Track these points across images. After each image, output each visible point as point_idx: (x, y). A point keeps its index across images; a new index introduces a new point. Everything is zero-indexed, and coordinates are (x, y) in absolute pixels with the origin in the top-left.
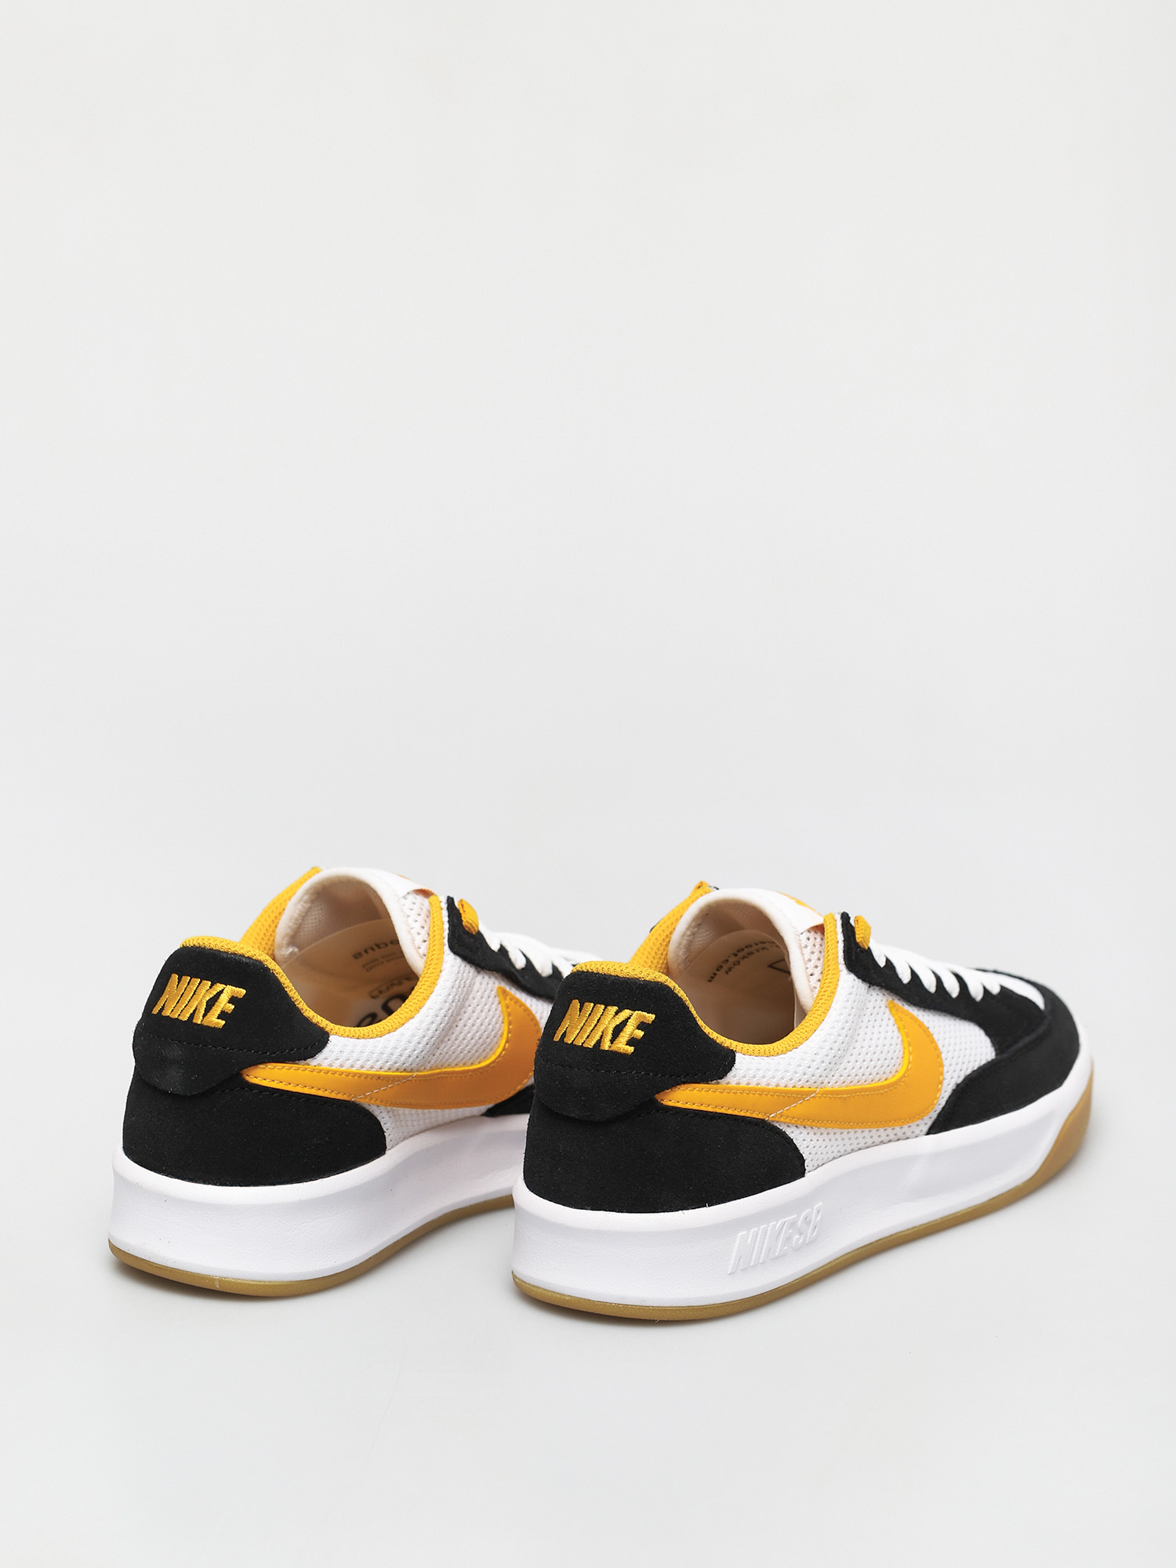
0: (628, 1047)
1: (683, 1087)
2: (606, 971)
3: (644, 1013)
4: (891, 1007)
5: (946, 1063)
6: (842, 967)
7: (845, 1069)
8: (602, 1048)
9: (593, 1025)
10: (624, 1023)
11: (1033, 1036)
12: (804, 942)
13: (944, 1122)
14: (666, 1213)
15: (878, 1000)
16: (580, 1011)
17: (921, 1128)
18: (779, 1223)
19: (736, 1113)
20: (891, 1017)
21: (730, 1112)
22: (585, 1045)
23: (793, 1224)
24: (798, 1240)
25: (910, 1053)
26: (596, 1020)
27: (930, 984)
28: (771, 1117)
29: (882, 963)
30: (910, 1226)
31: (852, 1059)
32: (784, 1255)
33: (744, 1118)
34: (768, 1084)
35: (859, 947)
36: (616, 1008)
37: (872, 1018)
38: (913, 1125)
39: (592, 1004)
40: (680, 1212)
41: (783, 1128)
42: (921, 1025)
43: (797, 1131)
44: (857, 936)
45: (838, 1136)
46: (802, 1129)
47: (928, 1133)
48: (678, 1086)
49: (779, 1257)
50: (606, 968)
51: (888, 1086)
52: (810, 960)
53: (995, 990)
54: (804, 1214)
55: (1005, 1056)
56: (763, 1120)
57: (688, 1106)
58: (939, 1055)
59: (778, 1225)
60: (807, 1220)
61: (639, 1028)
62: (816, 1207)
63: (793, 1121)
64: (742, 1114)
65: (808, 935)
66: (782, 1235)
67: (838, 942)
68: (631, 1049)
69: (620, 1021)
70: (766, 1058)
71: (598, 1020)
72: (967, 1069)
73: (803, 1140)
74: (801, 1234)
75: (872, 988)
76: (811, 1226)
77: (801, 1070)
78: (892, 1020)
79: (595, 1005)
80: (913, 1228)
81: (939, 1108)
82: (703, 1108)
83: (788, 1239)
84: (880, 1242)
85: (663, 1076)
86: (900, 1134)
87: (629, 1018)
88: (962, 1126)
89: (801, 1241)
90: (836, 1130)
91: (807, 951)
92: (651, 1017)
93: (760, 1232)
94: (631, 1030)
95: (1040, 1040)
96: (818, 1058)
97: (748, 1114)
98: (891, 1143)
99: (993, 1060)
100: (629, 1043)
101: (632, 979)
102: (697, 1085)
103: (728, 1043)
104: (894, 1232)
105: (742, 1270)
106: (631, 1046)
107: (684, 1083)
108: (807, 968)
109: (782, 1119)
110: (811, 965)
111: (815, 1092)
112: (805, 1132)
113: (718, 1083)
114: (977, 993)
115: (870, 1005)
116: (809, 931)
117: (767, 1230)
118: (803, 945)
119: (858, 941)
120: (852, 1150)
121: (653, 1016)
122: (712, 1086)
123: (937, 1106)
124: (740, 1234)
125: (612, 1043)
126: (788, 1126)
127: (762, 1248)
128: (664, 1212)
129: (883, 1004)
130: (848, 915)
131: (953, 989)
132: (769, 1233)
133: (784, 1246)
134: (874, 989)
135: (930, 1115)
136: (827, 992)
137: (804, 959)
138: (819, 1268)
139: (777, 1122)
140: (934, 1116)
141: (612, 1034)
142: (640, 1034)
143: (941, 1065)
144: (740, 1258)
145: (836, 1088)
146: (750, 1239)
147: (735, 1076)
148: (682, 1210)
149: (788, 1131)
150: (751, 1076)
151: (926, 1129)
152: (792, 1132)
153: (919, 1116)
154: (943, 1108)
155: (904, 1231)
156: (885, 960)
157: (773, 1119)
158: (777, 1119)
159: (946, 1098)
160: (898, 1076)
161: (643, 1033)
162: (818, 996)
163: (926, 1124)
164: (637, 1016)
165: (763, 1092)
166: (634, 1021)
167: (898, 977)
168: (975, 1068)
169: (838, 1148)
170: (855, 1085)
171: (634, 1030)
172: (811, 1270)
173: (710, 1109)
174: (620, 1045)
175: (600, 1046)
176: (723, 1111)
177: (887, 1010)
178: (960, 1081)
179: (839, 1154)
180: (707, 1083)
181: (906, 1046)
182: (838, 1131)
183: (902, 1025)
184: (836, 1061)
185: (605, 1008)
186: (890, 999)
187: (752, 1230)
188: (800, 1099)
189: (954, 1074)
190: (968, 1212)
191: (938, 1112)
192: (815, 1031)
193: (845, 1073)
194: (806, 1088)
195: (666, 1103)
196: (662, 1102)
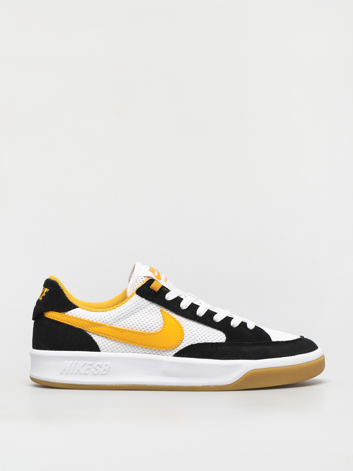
4: (163, 312)
10: (44, 291)
15: (155, 308)
17: (169, 353)
19: (69, 324)
23: (91, 365)
28: (85, 329)
31: (129, 321)
32: (87, 374)
33: (72, 326)
37: (149, 312)
38: (166, 351)
41: (90, 334)
42: (175, 320)
43: (97, 337)
44: (151, 286)
49: (84, 374)
53: (252, 327)
54: (97, 363)
56: (81, 329)
57: (53, 318)
58: (182, 332)
59: (82, 363)
60: (99, 366)
63: (96, 333)
66: (85, 367)
68: (42, 299)
70: (90, 312)
72: (201, 341)
73: (99, 340)
76: (103, 369)
77: (100, 317)
78: (161, 316)
82: (59, 321)
83: (89, 369)
86: (159, 353)
93: (74, 363)
96: (110, 316)
97: (74, 325)
100: (42, 297)
109: (89, 331)
111: (107, 326)
112: (101, 338)
113: (64, 313)
114: (235, 323)
115: (150, 308)
117: (77, 363)
121: (49, 290)
122: (62, 314)
124: (65, 362)
127: (75, 369)
129: (158, 310)
133: (86, 371)
134: (155, 304)
135: (174, 350)
140: (177, 351)
143: (183, 335)
144: (65, 369)
145: (119, 328)
146: (69, 364)
149: (93, 336)
151: (173, 354)
158: (87, 330)
159: (184, 347)
161: (45, 295)
165: (80, 320)
168: (207, 342)
172: (104, 384)
173: (62, 321)
177: (160, 312)
178: (194, 343)
180: (60, 312)
181: (164, 325)
183: (165, 318)
188: (98, 326)
189: (190, 341)
192: (115, 308)
193: (124, 324)
194: (103, 323)
195: (47, 316)
196: (45, 316)
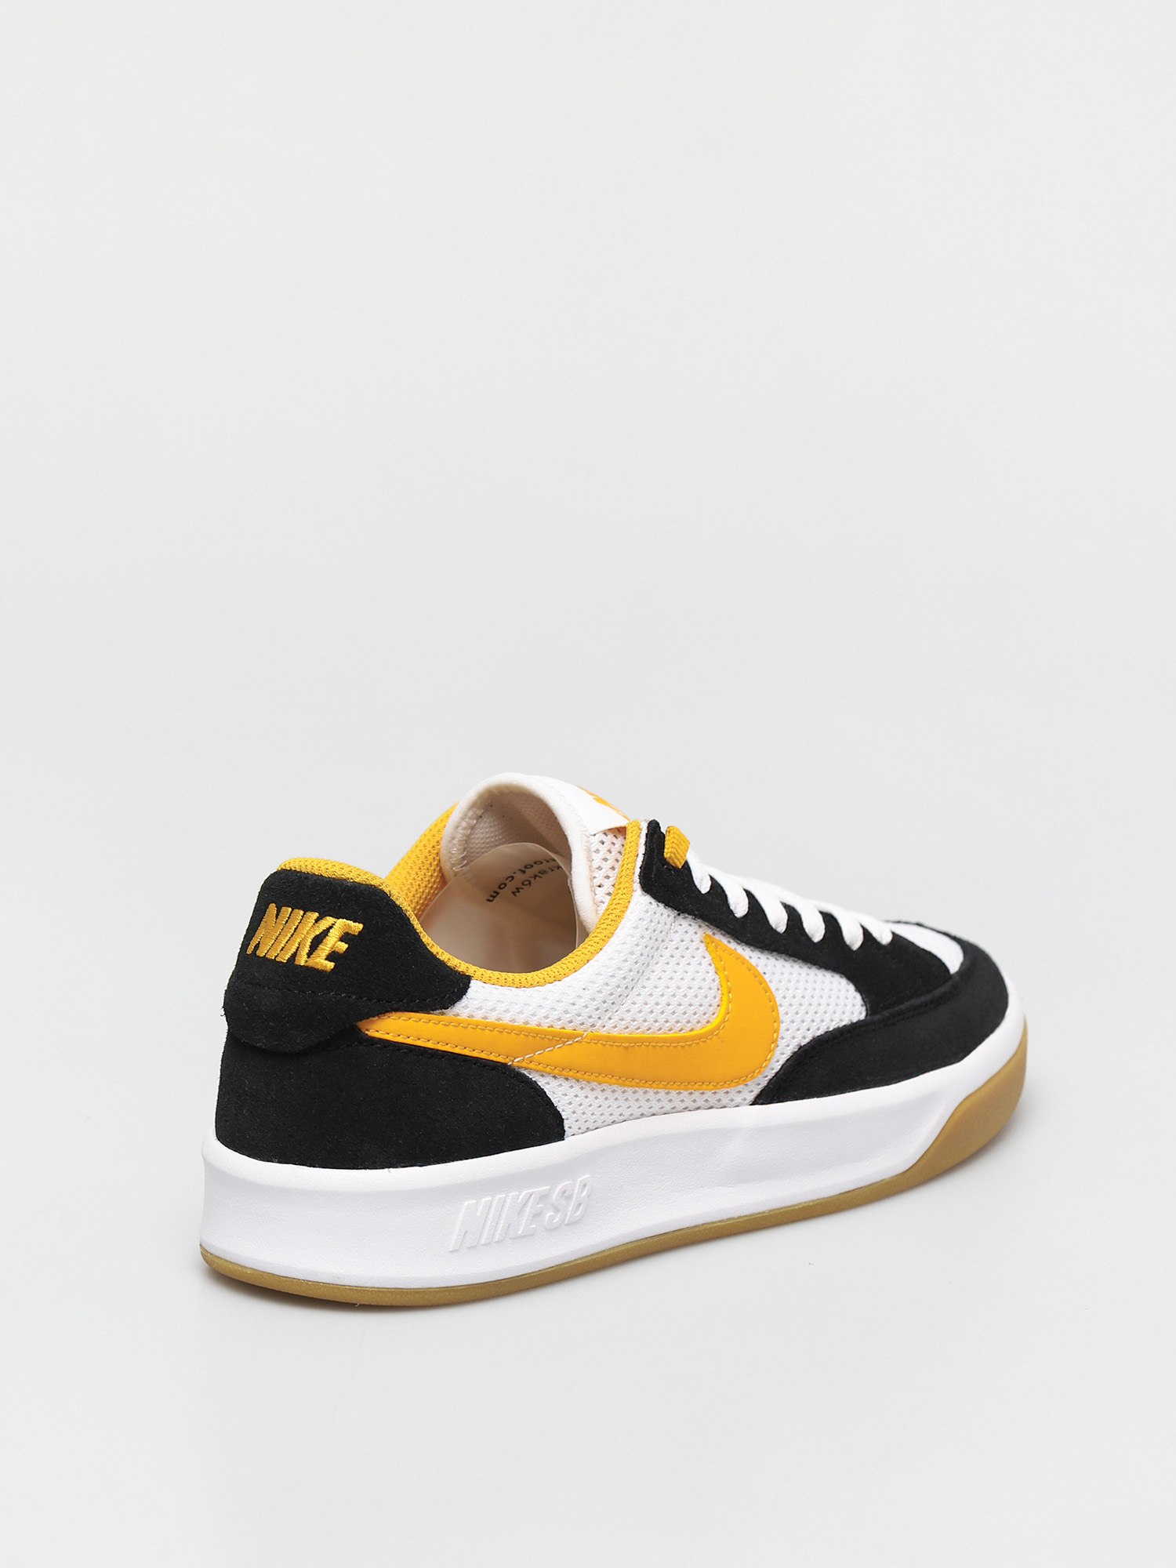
0: (327, 962)
1: (394, 1015)
2: (309, 870)
3: (349, 922)
4: (707, 942)
5: (786, 1019)
6: (637, 886)
7: (628, 1011)
8: (296, 963)
9: (289, 935)
10: (326, 933)
11: (929, 997)
12: (596, 845)
13: (777, 1091)
14: (368, 1170)
15: (688, 932)
16: (277, 917)
17: (742, 1096)
18: (523, 1194)
19: (466, 1052)
20: (707, 954)
21: (457, 1050)
22: (278, 959)
23: (544, 1197)
24: (552, 1218)
25: (730, 1002)
26: (293, 929)
27: (778, 920)
28: (516, 1062)
29: (704, 887)
30: (725, 1217)
31: (640, 1000)
32: (531, 1235)
33: (477, 1060)
34: (513, 1021)
35: (668, 864)
36: (316, 915)
37: (678, 953)
38: (733, 1090)
39: (290, 909)
40: (386, 1170)
41: (534, 1077)
42: (751, 968)
43: (554, 1083)
44: (666, 850)
45: (618, 1094)
46: (561, 1081)
47: (754, 1103)
48: (388, 1014)
49: (523, 1237)
50: (309, 866)
51: (693, 1038)
52: (600, 868)
53: (885, 938)
54: (560, 1187)
55: (877, 1017)
56: (504, 1065)
57: (400, 1039)
58: (774, 1008)
59: (521, 1197)
60: (566, 1195)
61: (341, 939)
62: (579, 1180)
63: (548, 1069)
64: (475, 1054)
65: (603, 837)
66: (528, 1209)
67: (637, 856)
68: (330, 965)
69: (321, 931)
70: (514, 989)
71: (296, 929)
72: (818, 1029)
73: (559, 1093)
74: (557, 1210)
75: (682, 916)
76: (573, 1203)
77: (561, 1007)
78: (709, 958)
79: (293, 910)
80: (728, 1219)
81: (771, 1074)
82: (419, 1043)
83: (537, 1215)
84: (679, 1233)
85: (369, 1000)
86: (713, 1101)
87: (331, 927)
88: (803, 1098)
89: (557, 1220)
90: (615, 1087)
91: (597, 859)
92: (357, 927)
93: (495, 1204)
94: (333, 942)
95: (937, 1002)
96: (587, 995)
97: (483, 1056)
98: (698, 1111)
99: (859, 1022)
100: (329, 958)
101: (338, 880)
102: (413, 1014)
103: (462, 966)
104: (700, 1222)
105: (469, 1248)
106: (331, 961)
107: (396, 1010)
108: (595, 877)
109: (532, 1066)
110: (600, 875)
111: (582, 1036)
112: (566, 1085)
113: (443, 1014)
114: (853, 938)
115: (677, 937)
116: (605, 834)
117: (505, 1201)
118: (593, 849)
119: (665, 856)
120: (642, 1114)
121: (361, 926)
122: (433, 1017)
123: (768, 1069)
124: (466, 1203)
125: (309, 957)
126: (543, 1076)
127: (497, 1223)
128: (365, 1168)
129: (697, 938)
130: (658, 824)
131: (815, 929)
132: (507, 1205)
133: (531, 1224)
134: (685, 918)
135: (756, 1080)
136: (614, 915)
137: (590, 866)
138: (586, 1257)
139: (526, 1069)
140: (764, 1083)
141: (310, 947)
142: (343, 946)
143: (777, 1020)
144: (466, 1232)
145: (615, 1033)
146: (480, 1210)
147: (466, 1007)
148: (389, 1167)
149: (542, 1082)
150: (490, 1008)
151: (751, 1097)
152: (548, 1083)
153: (741, 1079)
154: (777, 1073)
155: (716, 1222)
156: (709, 883)
157: (518, 1064)
158: (524, 1064)
159: (782, 1062)
160: (709, 1027)
161: (346, 946)
162: (604, 914)
163: (752, 1091)
164: (340, 926)
165: (504, 1029)
166: (338, 929)
167: (728, 906)
168: (831, 1029)
169: (620, 1111)
170: (643, 1033)
171: (336, 942)
172: (573, 1258)
173: (429, 1045)
174: (318, 960)
175: (294, 960)
176: (448, 1048)
177: (702, 947)
178: (804, 1042)
179: (622, 1118)
180: (429, 1013)
181: (725, 992)
182: (619, 1089)
183: (721, 966)
184: (614, 1000)
185: (304, 914)
186: (710, 932)
187: (484, 1200)
188: (558, 1042)
189: (794, 1035)
190: (808, 1206)
191: (769, 1077)
192: (588, 961)
193: (628, 1017)
194: (569, 1030)
195: (372, 1033)
196: (367, 1032)
